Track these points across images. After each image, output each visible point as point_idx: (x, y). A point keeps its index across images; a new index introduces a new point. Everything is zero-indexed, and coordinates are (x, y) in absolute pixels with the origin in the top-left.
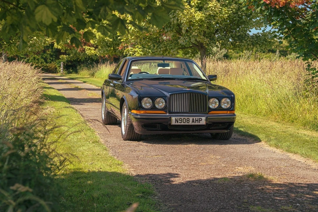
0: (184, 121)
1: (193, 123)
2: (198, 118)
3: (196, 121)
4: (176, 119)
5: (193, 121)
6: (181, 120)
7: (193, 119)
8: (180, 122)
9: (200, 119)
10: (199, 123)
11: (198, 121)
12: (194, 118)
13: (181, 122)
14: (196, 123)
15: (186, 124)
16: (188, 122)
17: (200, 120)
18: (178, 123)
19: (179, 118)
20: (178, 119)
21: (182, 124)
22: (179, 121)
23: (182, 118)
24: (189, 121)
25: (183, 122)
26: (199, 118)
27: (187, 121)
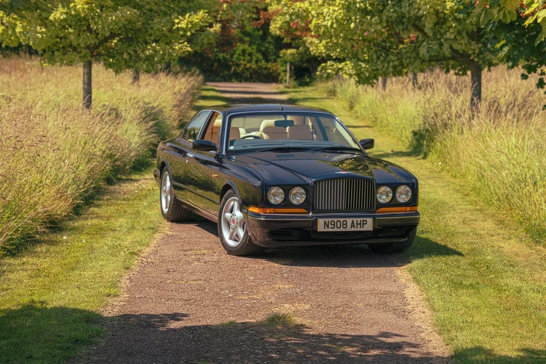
0: (339, 226)
1: (353, 227)
2: (360, 221)
3: (357, 224)
4: (325, 221)
5: (353, 226)
6: (333, 223)
7: (353, 221)
8: (331, 228)
9: (363, 221)
10: (363, 227)
11: (360, 224)
12: (355, 220)
13: (333, 226)
14: (357, 227)
15: (342, 229)
16: (345, 226)
17: (363, 224)
18: (328, 228)
19: (330, 220)
20: (328, 221)
21: (336, 230)
22: (330, 226)
23: (336, 220)
24: (346, 224)
25: (337, 228)
26: (362, 219)
27: (343, 224)
